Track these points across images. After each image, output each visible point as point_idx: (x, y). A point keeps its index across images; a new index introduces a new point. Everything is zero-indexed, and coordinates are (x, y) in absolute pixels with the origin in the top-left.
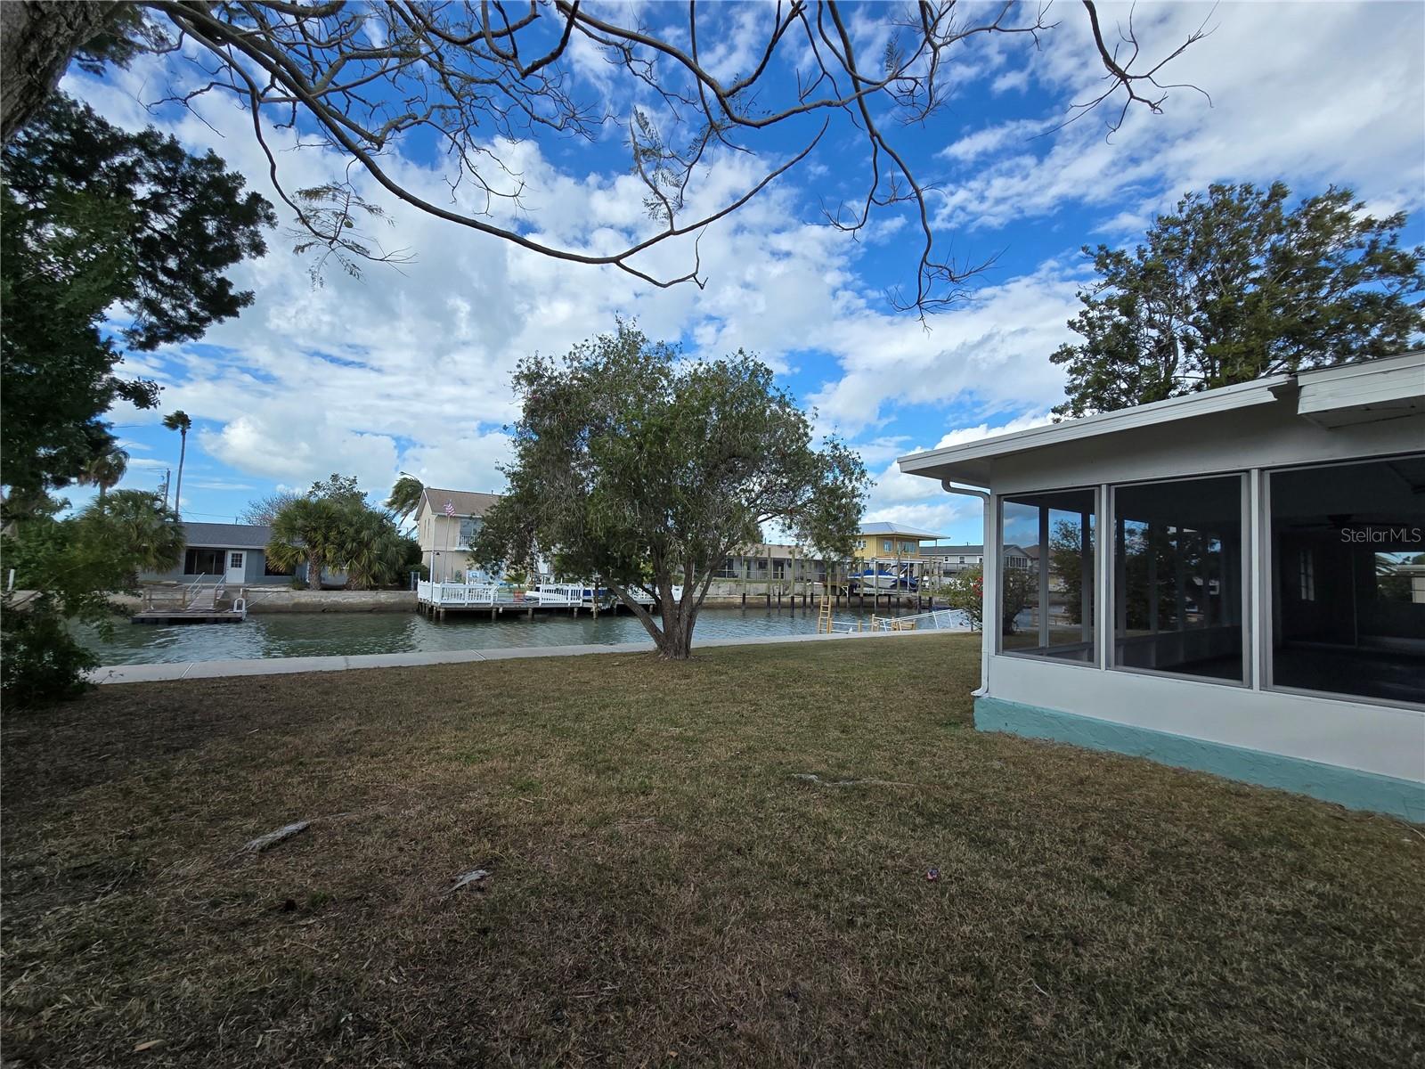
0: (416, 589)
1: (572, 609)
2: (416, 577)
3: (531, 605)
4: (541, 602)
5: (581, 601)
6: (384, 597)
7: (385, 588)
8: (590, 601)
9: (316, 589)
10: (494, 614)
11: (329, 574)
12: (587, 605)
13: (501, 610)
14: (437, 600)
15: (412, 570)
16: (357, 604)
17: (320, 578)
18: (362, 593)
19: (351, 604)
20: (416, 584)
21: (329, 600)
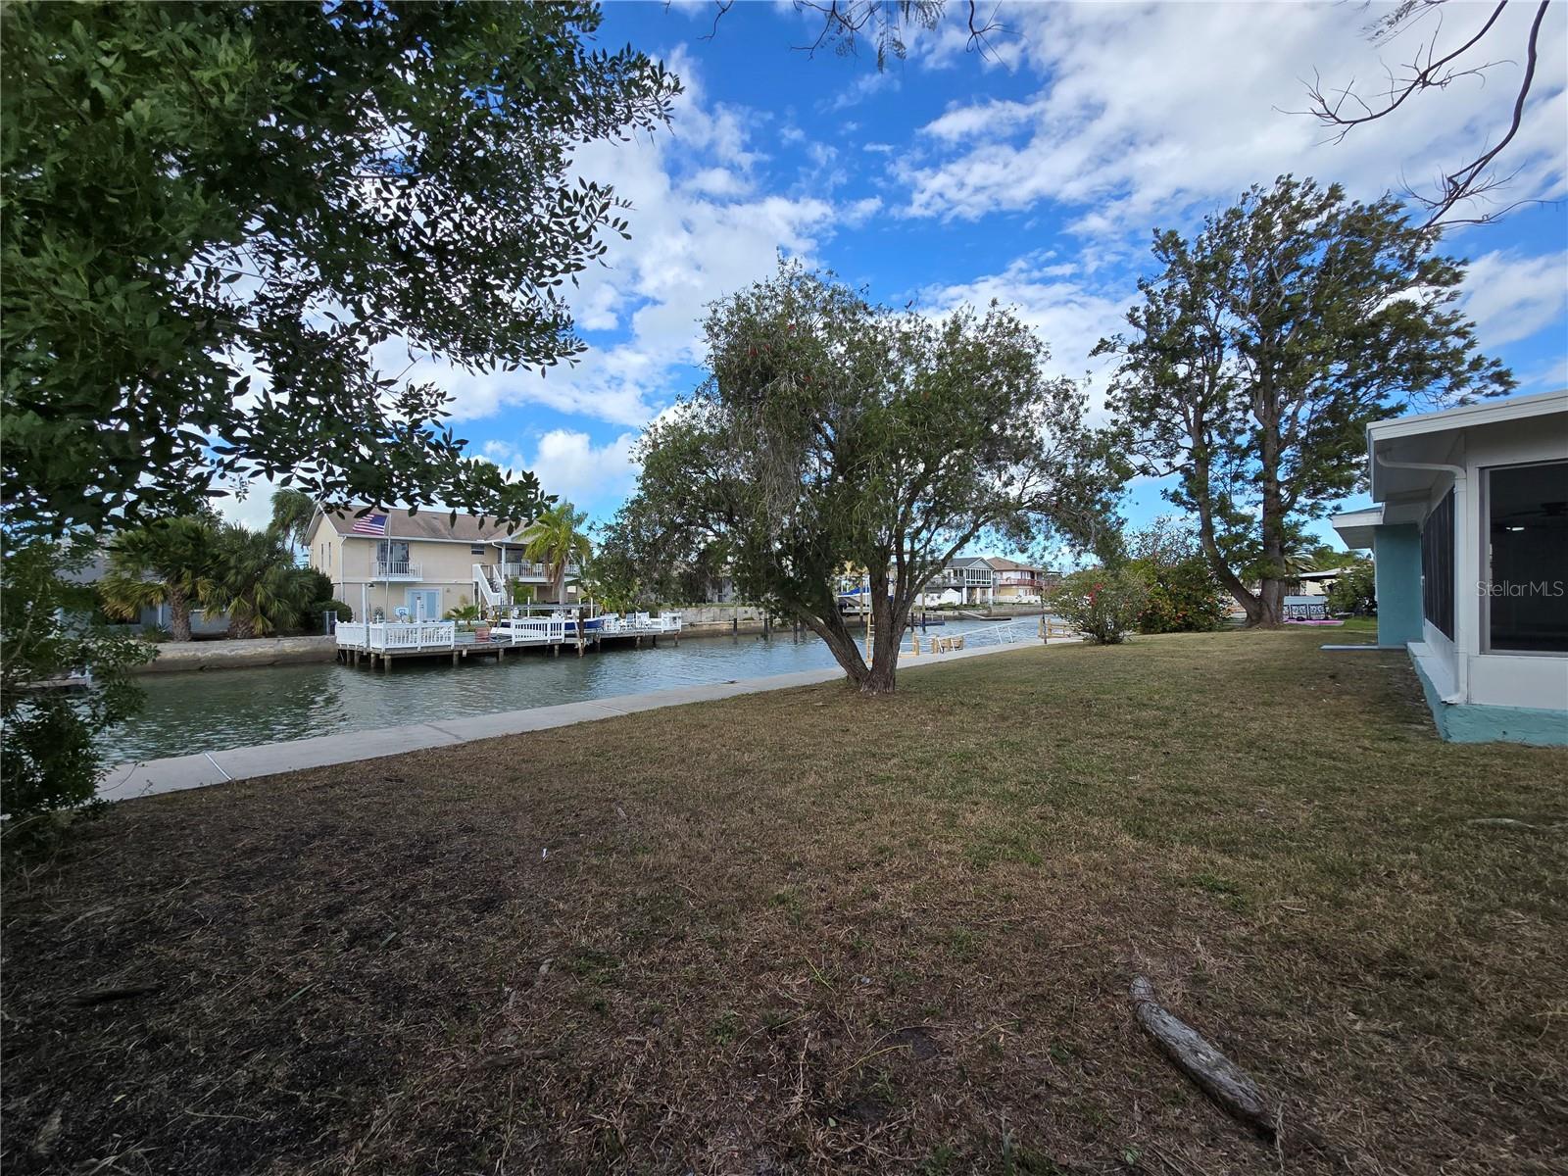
0: (333, 632)
1: (552, 647)
2: (332, 617)
3: (502, 644)
4: (514, 640)
5: (562, 637)
6: (289, 645)
7: (287, 634)
8: (574, 636)
9: (184, 639)
10: (455, 659)
11: (201, 619)
12: (570, 641)
13: (465, 653)
14: (378, 645)
15: (324, 608)
16: (251, 657)
17: (188, 625)
18: (257, 641)
19: (242, 657)
20: (333, 627)
21: (209, 654)
